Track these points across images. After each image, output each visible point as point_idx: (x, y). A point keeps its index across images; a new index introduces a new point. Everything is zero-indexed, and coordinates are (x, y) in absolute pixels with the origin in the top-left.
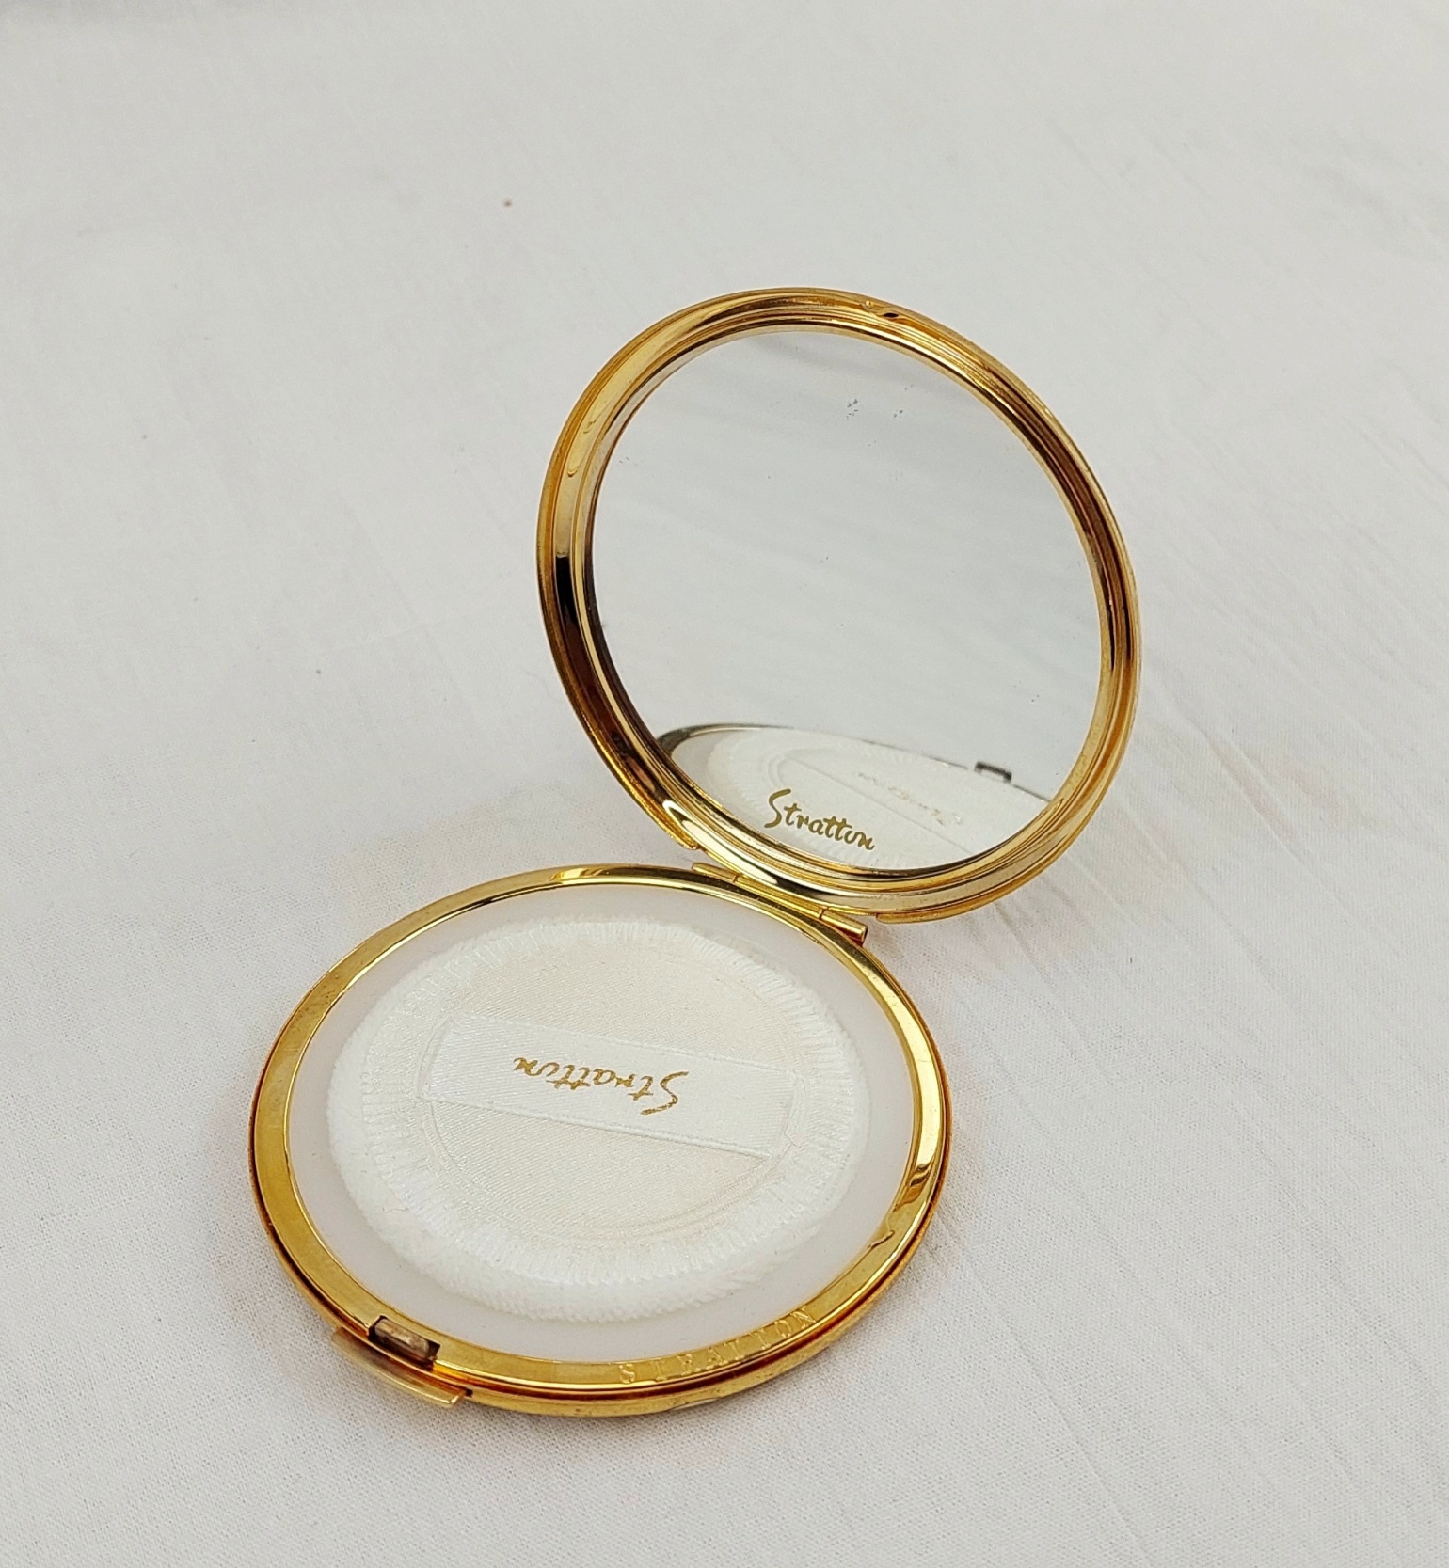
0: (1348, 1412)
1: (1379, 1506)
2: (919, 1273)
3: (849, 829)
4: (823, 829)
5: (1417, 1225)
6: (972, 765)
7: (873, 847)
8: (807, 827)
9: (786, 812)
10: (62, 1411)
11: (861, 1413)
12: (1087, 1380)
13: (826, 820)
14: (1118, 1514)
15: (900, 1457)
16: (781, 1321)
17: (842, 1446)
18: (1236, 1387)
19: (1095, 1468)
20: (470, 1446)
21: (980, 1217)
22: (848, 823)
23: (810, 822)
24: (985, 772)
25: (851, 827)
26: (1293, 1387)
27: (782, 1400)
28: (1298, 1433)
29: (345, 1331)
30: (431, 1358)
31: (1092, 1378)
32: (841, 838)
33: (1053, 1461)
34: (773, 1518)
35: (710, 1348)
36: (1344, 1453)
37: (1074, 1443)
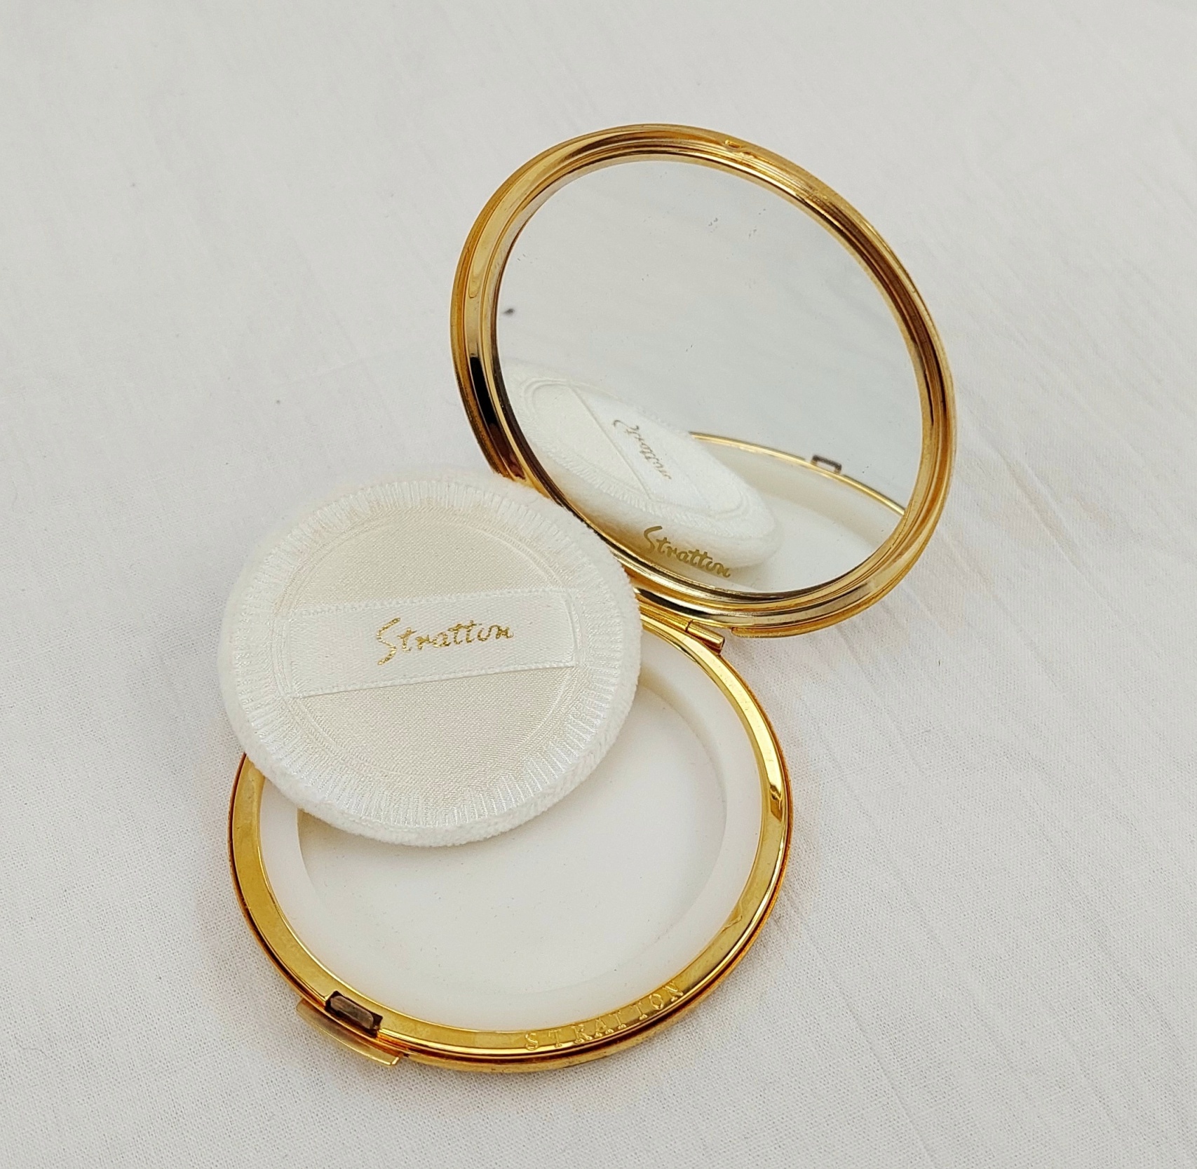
0: (1111, 1064)
1: (1134, 1146)
2: (766, 939)
3: (710, 560)
4: (689, 559)
5: (1170, 900)
6: (810, 458)
7: (729, 575)
8: (675, 556)
9: (658, 544)
10: (84, 1057)
11: (719, 1062)
12: (901, 1034)
13: (690, 552)
14: (924, 1150)
15: (750, 1100)
16: (654, 995)
17: (704, 1091)
18: (1020, 1042)
19: (906, 1110)
20: (407, 1089)
21: (815, 890)
22: (708, 555)
23: (678, 552)
24: (820, 463)
25: (711, 559)
26: (1066, 1041)
27: (656, 1050)
28: (1070, 1081)
29: (307, 1002)
30: (376, 1027)
31: (904, 1032)
32: (704, 566)
33: (872, 1104)
34: (649, 1151)
35: (598, 1019)
36: (1106, 1100)
37: (890, 1088)
